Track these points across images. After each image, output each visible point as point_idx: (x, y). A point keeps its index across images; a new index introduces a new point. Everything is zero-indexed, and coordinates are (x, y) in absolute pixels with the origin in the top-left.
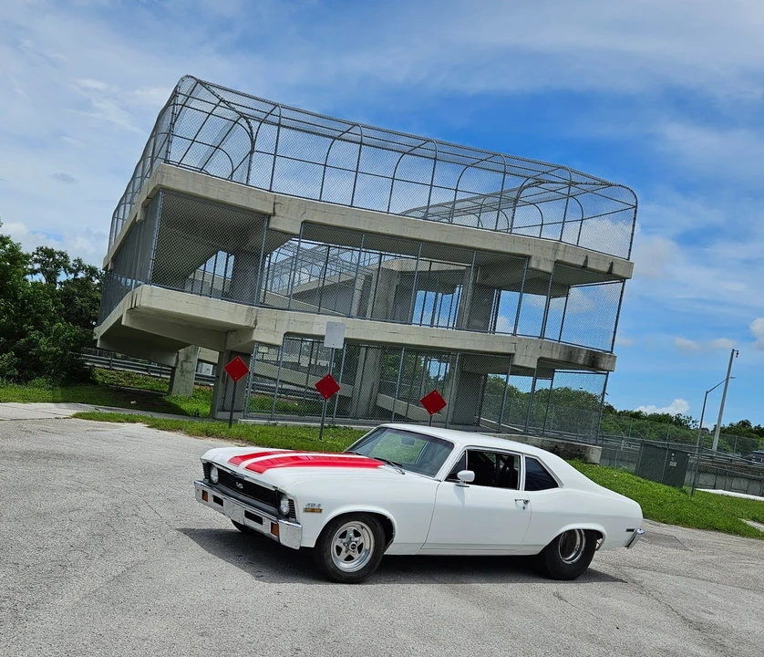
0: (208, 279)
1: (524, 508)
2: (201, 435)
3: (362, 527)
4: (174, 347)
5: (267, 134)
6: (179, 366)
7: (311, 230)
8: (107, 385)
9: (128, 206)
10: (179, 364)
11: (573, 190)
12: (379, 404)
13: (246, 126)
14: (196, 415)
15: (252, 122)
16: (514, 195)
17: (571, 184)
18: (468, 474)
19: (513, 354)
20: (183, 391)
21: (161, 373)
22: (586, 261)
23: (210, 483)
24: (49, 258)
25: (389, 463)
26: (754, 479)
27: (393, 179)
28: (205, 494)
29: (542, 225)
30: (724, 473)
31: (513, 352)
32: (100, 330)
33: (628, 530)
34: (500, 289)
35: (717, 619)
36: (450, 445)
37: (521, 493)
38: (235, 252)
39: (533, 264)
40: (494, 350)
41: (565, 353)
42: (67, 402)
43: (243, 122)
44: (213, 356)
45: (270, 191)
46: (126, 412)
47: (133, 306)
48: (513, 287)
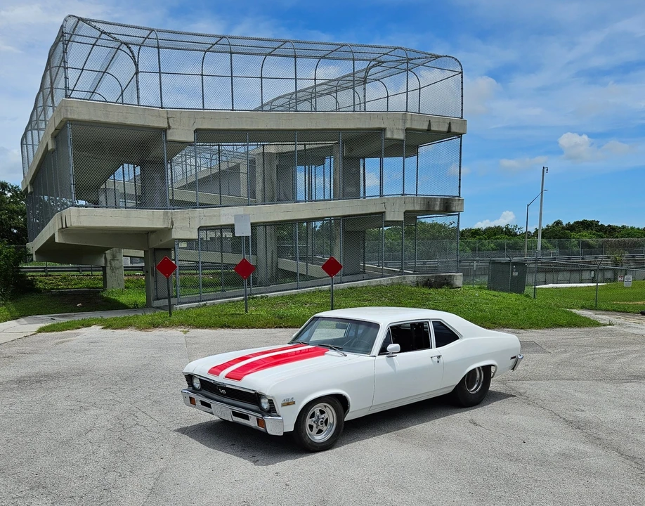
0: (120, 189)
1: (438, 362)
2: (149, 328)
3: (325, 406)
4: (101, 251)
5: (148, 58)
6: (108, 265)
7: (204, 136)
8: (49, 291)
9: (35, 132)
10: (108, 263)
12: (281, 267)
13: (128, 51)
14: (136, 307)
15: (133, 48)
16: (362, 74)
17: (407, 60)
19: (384, 212)
21: (92, 271)
22: (429, 125)
23: (194, 390)
25: (331, 348)
26: (574, 271)
27: (261, 78)
28: (192, 399)
29: (388, 97)
31: (384, 210)
32: (33, 247)
33: (512, 358)
34: (364, 158)
35: (588, 415)
36: (377, 326)
37: (434, 351)
38: (142, 164)
39: (389, 135)
40: (369, 212)
41: (424, 204)
43: (124, 48)
44: (138, 253)
45: (162, 108)
46: (79, 316)
47: (64, 226)
48: (376, 154)
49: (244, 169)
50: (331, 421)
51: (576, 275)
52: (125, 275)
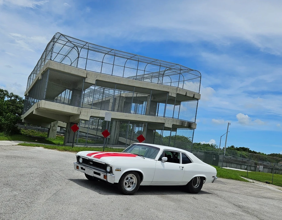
0: (62, 99)
1: (182, 169)
2: (63, 151)
3: (133, 176)
6: (51, 128)
7: (99, 83)
8: (25, 135)
9: (35, 75)
11: (182, 71)
12: (119, 140)
13: (77, 49)
14: (59, 144)
15: (79, 48)
16: (162, 73)
17: (181, 70)
18: (165, 158)
19: (164, 123)
20: (53, 137)
22: (186, 94)
24: (2, 93)
25: (139, 155)
26: (238, 164)
27: (124, 67)
28: (77, 167)
29: (171, 82)
30: (229, 162)
31: (164, 122)
32: (23, 117)
33: (213, 177)
34: (159, 103)
35: (244, 204)
36: (159, 149)
37: (181, 165)
38: (74, 90)
39: (170, 94)
40: (158, 122)
41: (181, 123)
42: (13, 140)
43: (75, 48)
45: (85, 70)
46: (36, 143)
47: (38, 107)
48: (164, 102)
49: (111, 101)
50: (134, 182)
51: (239, 166)
52: (57, 134)
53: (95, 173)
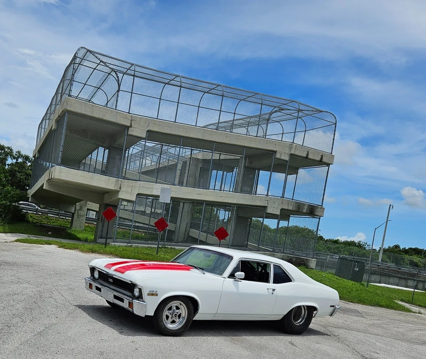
0: (93, 163)
1: (272, 293)
2: (88, 252)
3: (181, 304)
4: (73, 201)
5: (127, 81)
6: (76, 212)
7: (152, 135)
8: (35, 223)
9: (47, 121)
10: (76, 211)
11: (300, 114)
12: (191, 234)
13: (116, 76)
14: (86, 240)
15: (119, 74)
16: (267, 117)
17: (299, 111)
18: (241, 274)
19: (267, 207)
20: (79, 227)
21: (66, 217)
22: (308, 154)
23: (94, 279)
24: (2, 150)
25: (196, 268)
26: (402, 278)
27: (199, 107)
28: (90, 285)
29: (283, 134)
30: (385, 275)
31: (267, 205)
32: (31, 192)
33: (331, 306)
34: (259, 170)
36: (230, 258)
37: (271, 285)
38: (109, 148)
39: (278, 156)
40: (255, 204)
41: (296, 206)
42: (12, 233)
43: (113, 74)
44: (96, 207)
45: (129, 113)
46: (46, 239)
47: (50, 178)
48: (267, 169)
50: (183, 315)
51: (403, 282)
52: (86, 223)
53: (115, 297)
